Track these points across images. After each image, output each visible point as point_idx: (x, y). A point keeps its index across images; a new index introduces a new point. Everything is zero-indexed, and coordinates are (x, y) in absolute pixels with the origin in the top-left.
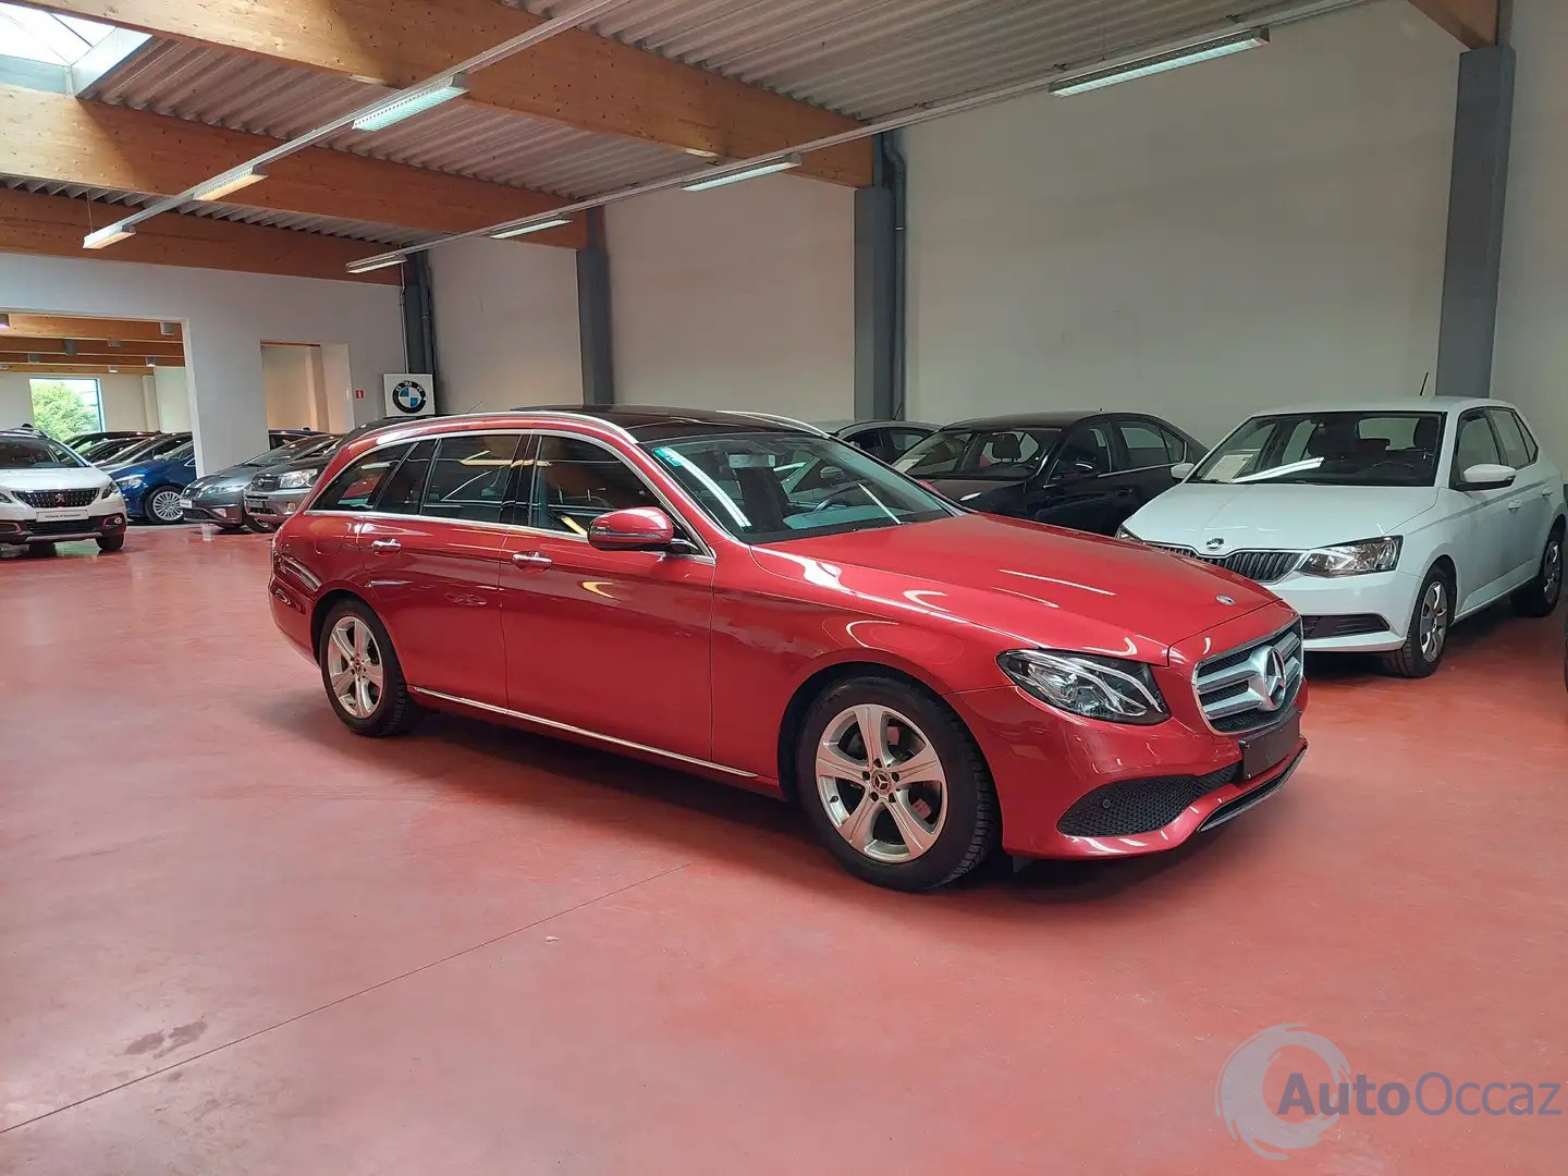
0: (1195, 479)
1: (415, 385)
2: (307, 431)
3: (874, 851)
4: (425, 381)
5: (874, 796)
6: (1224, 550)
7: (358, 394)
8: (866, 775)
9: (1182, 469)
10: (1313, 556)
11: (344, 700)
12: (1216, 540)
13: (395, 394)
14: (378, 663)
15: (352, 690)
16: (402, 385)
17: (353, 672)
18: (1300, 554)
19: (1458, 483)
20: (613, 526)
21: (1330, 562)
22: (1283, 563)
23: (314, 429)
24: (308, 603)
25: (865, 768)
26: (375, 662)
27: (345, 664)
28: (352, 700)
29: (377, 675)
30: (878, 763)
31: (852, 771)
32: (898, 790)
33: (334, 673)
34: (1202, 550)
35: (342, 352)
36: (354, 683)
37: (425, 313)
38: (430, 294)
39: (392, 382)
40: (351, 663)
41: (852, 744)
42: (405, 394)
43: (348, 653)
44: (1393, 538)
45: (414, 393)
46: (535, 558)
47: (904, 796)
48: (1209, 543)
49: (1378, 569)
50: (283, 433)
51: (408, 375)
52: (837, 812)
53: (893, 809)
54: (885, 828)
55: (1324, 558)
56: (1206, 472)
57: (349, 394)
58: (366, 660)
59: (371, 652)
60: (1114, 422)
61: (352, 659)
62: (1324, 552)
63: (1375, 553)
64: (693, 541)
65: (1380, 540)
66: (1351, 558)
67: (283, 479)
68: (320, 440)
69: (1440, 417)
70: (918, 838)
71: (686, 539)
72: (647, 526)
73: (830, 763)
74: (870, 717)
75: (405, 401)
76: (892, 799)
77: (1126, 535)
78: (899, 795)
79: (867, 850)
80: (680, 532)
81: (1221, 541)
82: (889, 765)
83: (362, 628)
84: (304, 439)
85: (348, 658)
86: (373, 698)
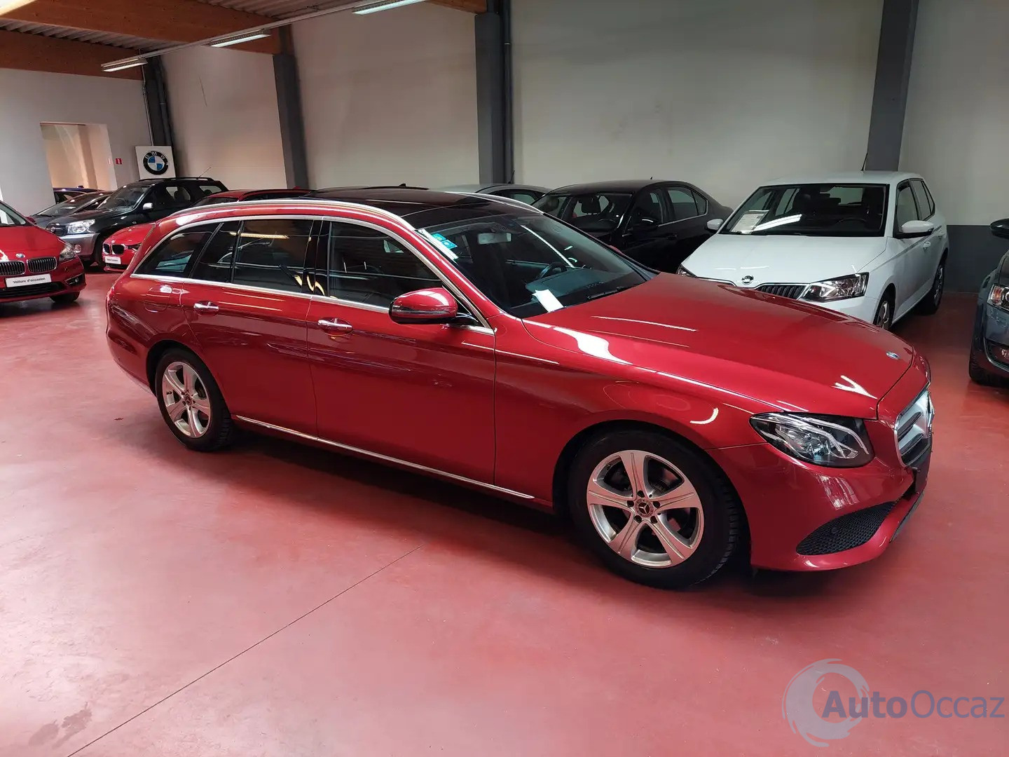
0: (726, 231)
1: (159, 154)
2: (81, 189)
3: (641, 559)
4: (167, 151)
5: (638, 519)
6: (753, 285)
7: (118, 161)
8: (630, 504)
9: (714, 223)
10: (812, 287)
11: (180, 425)
12: (748, 277)
13: (145, 161)
14: (206, 397)
15: (185, 417)
16: (149, 154)
17: (184, 403)
18: (804, 287)
19: (898, 234)
20: (405, 305)
21: (822, 292)
22: (794, 292)
23: (86, 187)
24: (143, 350)
25: (630, 498)
26: (202, 396)
27: (177, 398)
28: (185, 424)
29: (206, 407)
30: (641, 494)
31: (618, 500)
32: (659, 514)
33: (169, 402)
34: (739, 283)
35: (104, 130)
36: (186, 411)
37: (162, 100)
38: (165, 86)
39: (142, 152)
40: (182, 397)
41: (617, 479)
42: (153, 161)
43: (180, 389)
44: (862, 274)
45: (159, 160)
46: (335, 324)
47: (663, 518)
48: (743, 279)
49: (854, 296)
50: (64, 190)
51: (153, 147)
52: (605, 530)
53: (655, 527)
54: (648, 541)
55: (818, 289)
56: (733, 226)
57: (110, 161)
58: (194, 395)
59: (198, 387)
60: (663, 188)
61: (183, 393)
62: (819, 284)
63: (850, 285)
64: (473, 315)
65: (853, 276)
66: (833, 289)
67: (69, 227)
68: (93, 196)
69: (885, 187)
70: (677, 549)
71: (466, 313)
72: (432, 304)
73: (598, 494)
74: (634, 460)
75: (153, 166)
76: (654, 520)
77: (685, 273)
78: (660, 518)
79: (633, 558)
80: (461, 308)
81: (751, 278)
82: (651, 496)
83: (190, 372)
84: (79, 194)
85: (180, 393)
86: (203, 423)
